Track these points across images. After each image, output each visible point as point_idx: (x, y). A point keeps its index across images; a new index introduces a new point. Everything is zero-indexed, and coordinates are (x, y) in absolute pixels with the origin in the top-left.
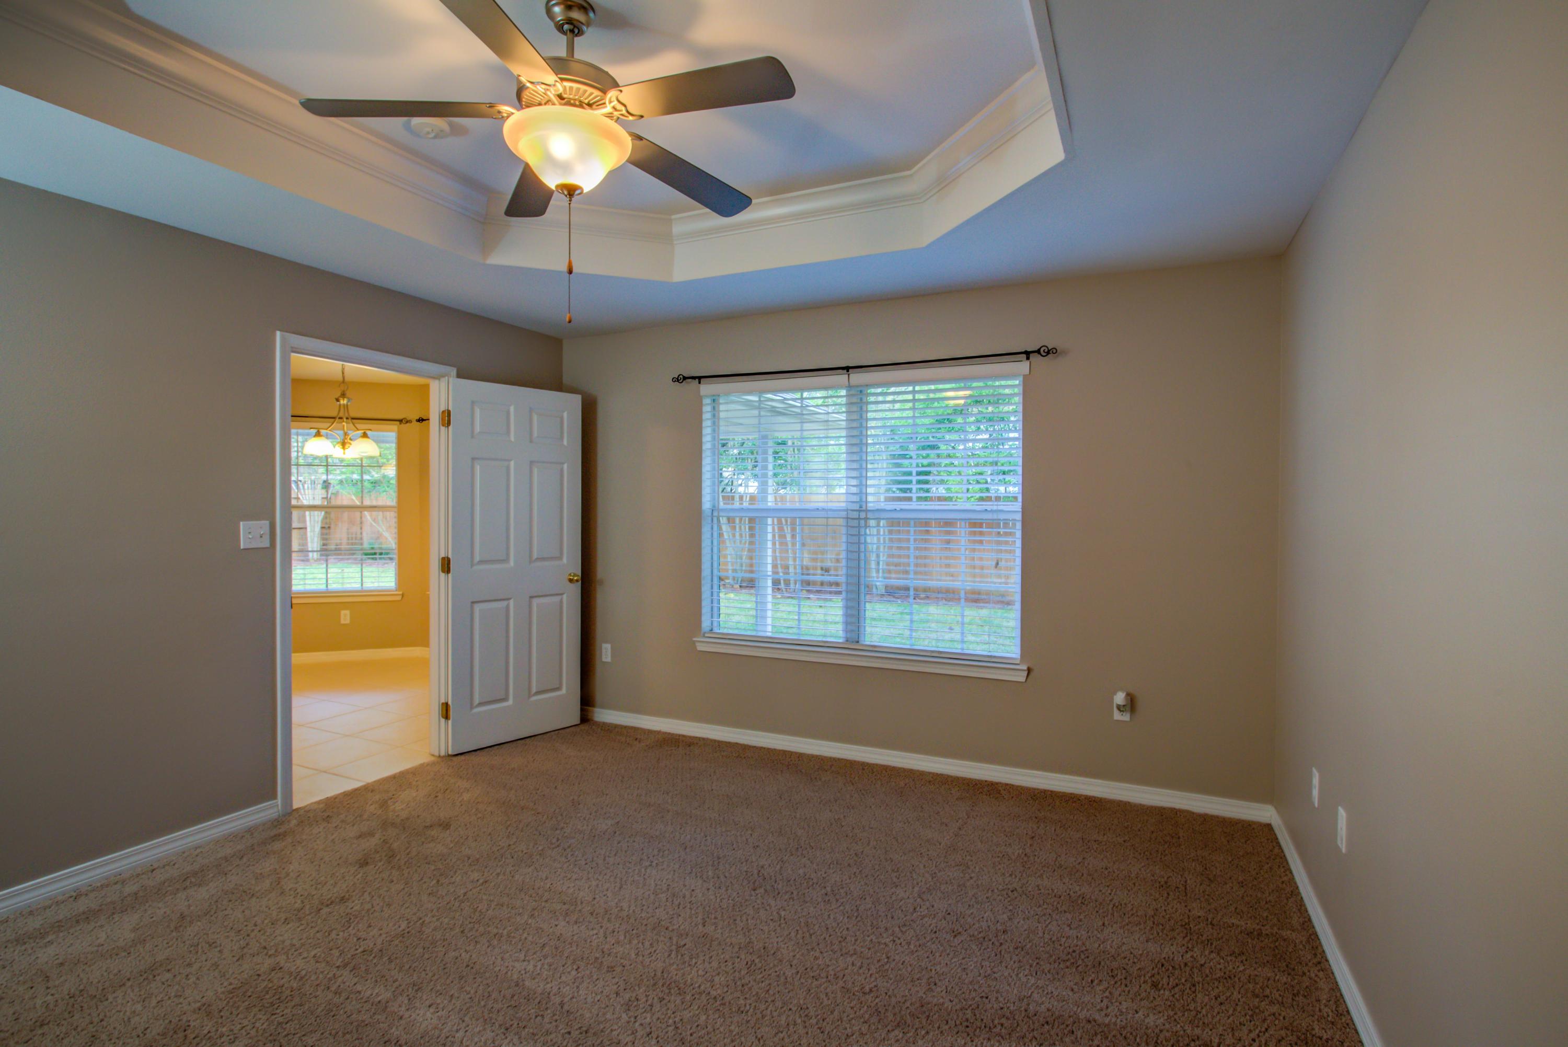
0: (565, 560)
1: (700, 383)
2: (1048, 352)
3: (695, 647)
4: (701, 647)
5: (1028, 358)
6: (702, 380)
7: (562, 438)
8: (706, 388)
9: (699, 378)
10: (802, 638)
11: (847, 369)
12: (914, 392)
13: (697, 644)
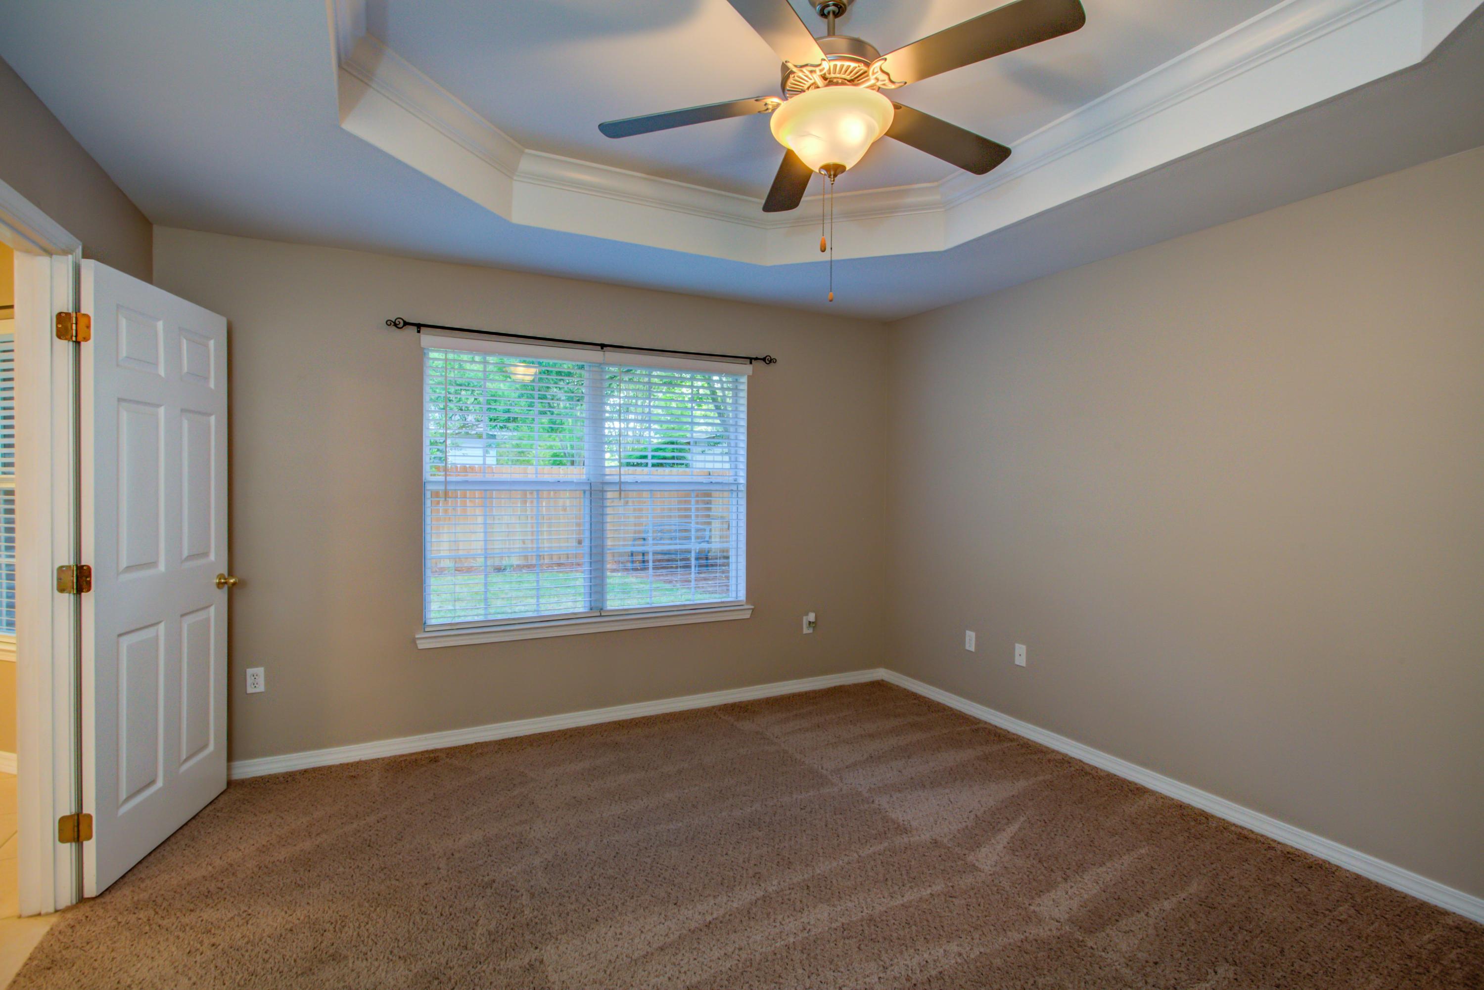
0: (212, 557)
1: (419, 332)
2: (768, 360)
3: (416, 644)
4: (422, 645)
5: (751, 363)
6: (423, 329)
7: (206, 379)
8: (427, 338)
9: (419, 326)
10: (543, 614)
11: (603, 346)
12: (650, 376)
13: (418, 642)
